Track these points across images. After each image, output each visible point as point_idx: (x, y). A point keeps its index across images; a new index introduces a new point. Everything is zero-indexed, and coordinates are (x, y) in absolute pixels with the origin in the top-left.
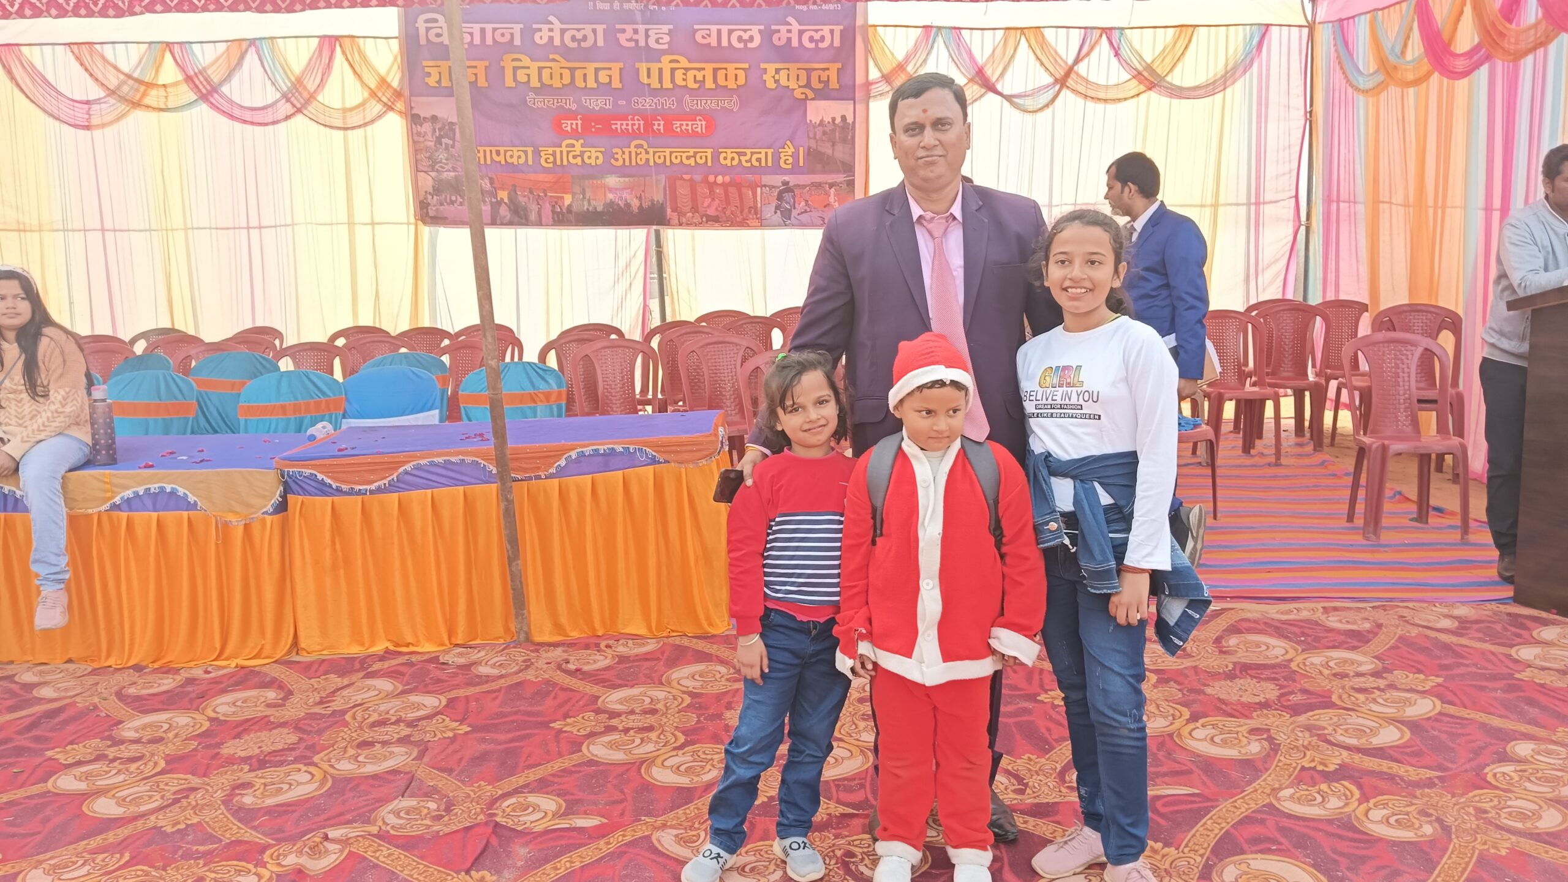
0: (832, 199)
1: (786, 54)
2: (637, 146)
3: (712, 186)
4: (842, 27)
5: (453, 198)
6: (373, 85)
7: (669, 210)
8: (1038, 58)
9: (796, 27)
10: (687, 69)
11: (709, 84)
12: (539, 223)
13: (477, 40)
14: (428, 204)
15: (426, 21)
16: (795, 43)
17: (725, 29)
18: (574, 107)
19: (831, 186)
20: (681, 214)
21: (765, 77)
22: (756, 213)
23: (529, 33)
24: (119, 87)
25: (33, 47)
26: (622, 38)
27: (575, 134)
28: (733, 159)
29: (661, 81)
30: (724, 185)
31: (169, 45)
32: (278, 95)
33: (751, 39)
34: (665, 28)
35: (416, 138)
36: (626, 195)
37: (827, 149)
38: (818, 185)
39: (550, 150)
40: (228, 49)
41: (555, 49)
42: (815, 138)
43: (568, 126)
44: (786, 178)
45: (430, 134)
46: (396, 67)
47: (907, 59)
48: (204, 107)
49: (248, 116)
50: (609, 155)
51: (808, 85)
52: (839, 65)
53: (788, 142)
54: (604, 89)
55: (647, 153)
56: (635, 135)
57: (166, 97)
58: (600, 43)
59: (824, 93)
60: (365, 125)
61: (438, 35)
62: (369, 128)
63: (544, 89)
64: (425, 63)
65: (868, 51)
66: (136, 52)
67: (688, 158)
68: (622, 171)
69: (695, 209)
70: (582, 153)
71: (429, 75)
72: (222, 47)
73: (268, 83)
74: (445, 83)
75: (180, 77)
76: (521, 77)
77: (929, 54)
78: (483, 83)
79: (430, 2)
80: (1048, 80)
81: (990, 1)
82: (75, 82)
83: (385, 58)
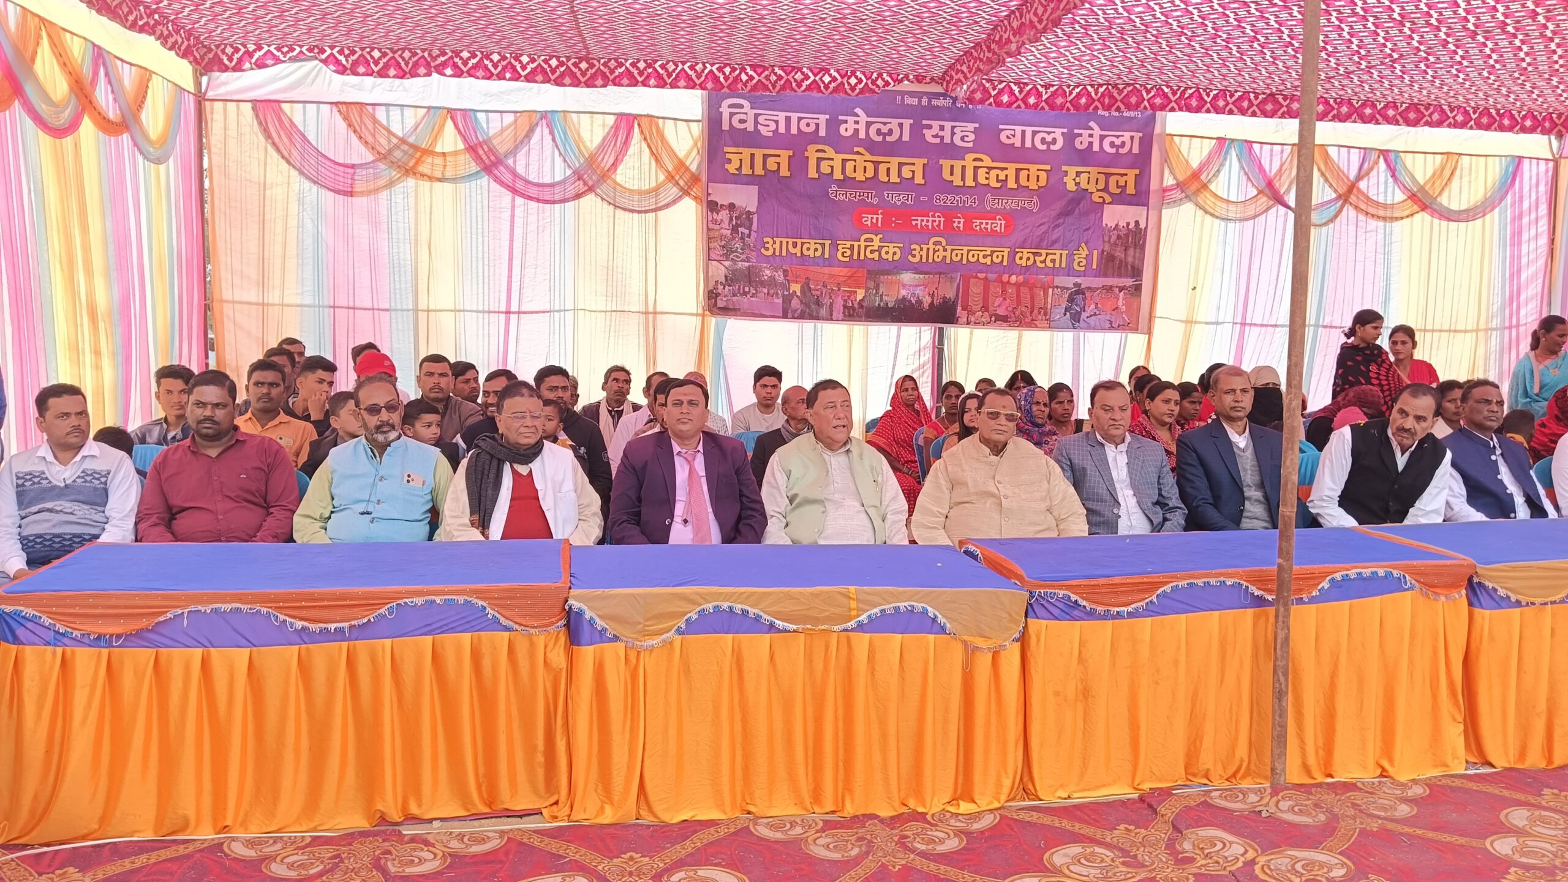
0: (1120, 303)
1: (1086, 157)
2: (935, 243)
3: (1005, 285)
4: (1141, 134)
5: (747, 289)
6: (670, 168)
7: (959, 308)
8: (1322, 174)
9: (1097, 131)
10: (990, 168)
11: (1012, 184)
12: (830, 318)
13: (782, 129)
14: (719, 294)
15: (730, 106)
16: (1096, 148)
17: (1029, 130)
18: (875, 201)
19: (1121, 289)
20: (971, 312)
21: (1065, 179)
22: (1045, 314)
23: (833, 124)
24: (389, 152)
25: (295, 105)
26: (928, 134)
27: (874, 229)
28: (1028, 259)
29: (963, 179)
30: (1018, 285)
31: (452, 113)
32: (569, 172)
33: (1054, 141)
34: (971, 126)
35: (711, 226)
36: (919, 291)
37: (1119, 254)
38: (1109, 289)
39: (849, 244)
40: (516, 121)
41: (861, 142)
42: (1109, 241)
43: (868, 220)
44: (1079, 280)
45: (727, 222)
46: (695, 152)
47: (1201, 168)
48: (485, 180)
49: (533, 191)
50: (907, 251)
51: (1106, 189)
52: (1137, 172)
53: (1083, 245)
54: (906, 184)
55: (945, 250)
56: (935, 232)
57: (445, 166)
58: (906, 137)
59: (1122, 198)
60: (656, 210)
61: (742, 121)
62: (661, 213)
63: (847, 182)
64: (726, 149)
65: (1165, 160)
66: (411, 118)
67: (985, 257)
68: (916, 269)
69: (985, 308)
70: (881, 248)
71: (729, 161)
72: (509, 119)
73: (558, 160)
74: (746, 170)
75: (461, 146)
76: (825, 168)
77: (1222, 165)
78: (784, 172)
79: (739, 86)
80: (1331, 195)
81: (1283, 116)
82: (341, 144)
83: (684, 141)
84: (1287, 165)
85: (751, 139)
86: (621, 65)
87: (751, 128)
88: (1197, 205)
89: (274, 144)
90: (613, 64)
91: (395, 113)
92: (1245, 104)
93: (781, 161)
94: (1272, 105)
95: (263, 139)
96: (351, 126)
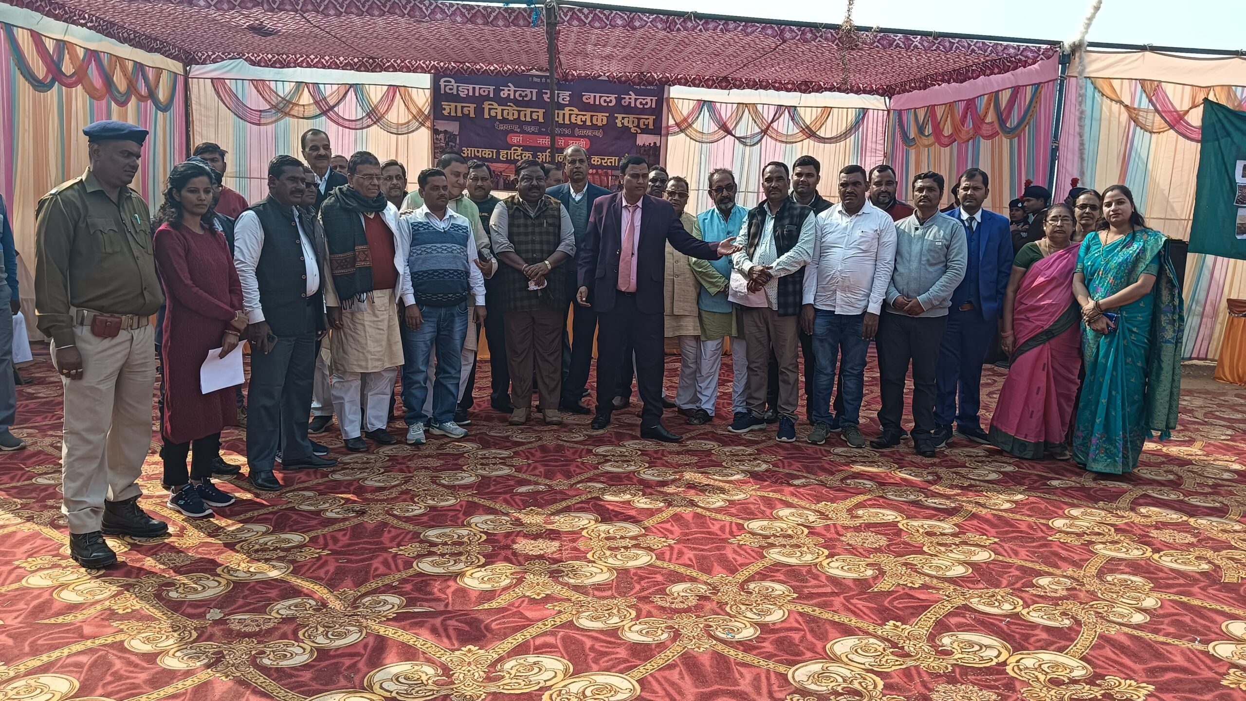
1: (628, 110)
4: (656, 98)
6: (414, 113)
8: (753, 119)
9: (633, 96)
10: (577, 115)
11: (589, 123)
12: (497, 188)
13: (471, 94)
15: (445, 82)
16: (633, 105)
17: (598, 95)
18: (518, 130)
21: (617, 121)
23: (497, 91)
24: (278, 104)
25: (232, 81)
26: (546, 97)
27: (518, 144)
28: (598, 161)
29: (564, 120)
31: (308, 85)
32: (364, 114)
33: (611, 101)
34: (568, 93)
35: (435, 141)
39: (505, 152)
40: (339, 88)
41: (511, 101)
43: (515, 139)
45: (443, 139)
46: (427, 104)
47: (688, 116)
48: (324, 118)
49: (347, 124)
51: (638, 126)
52: (655, 117)
54: (534, 122)
57: (304, 111)
58: (534, 98)
59: (646, 131)
60: (408, 133)
61: (450, 89)
62: (410, 135)
63: (504, 121)
64: (443, 103)
65: (669, 110)
66: (289, 87)
71: (445, 109)
72: (335, 87)
73: (359, 108)
74: (453, 114)
75: (312, 101)
76: (493, 113)
77: (700, 114)
78: (472, 115)
79: (448, 72)
80: (757, 130)
81: (731, 88)
82: (254, 101)
83: (422, 99)
84: (734, 114)
85: (456, 98)
86: (389, 61)
87: (455, 93)
88: (686, 135)
89: (222, 100)
90: (385, 61)
91: (280, 84)
92: (710, 83)
93: (471, 109)
94: (725, 83)
95: (216, 97)
96: (258, 91)
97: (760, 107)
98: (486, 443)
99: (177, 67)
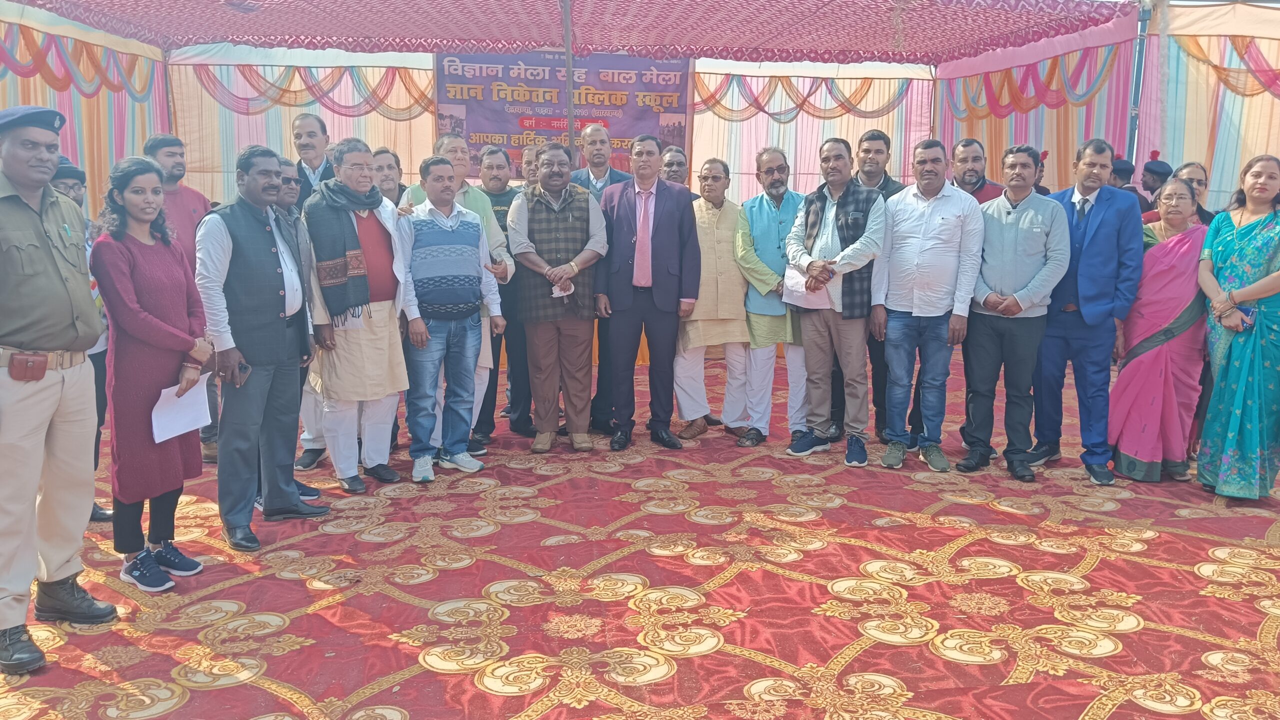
1: (649, 87)
2: (566, 135)
4: (680, 73)
6: (416, 96)
8: (787, 93)
9: (655, 72)
10: (595, 94)
11: (607, 103)
13: (478, 74)
15: (449, 61)
16: (655, 81)
17: (616, 72)
18: (531, 113)
21: (637, 100)
23: (506, 70)
24: (266, 91)
25: (216, 67)
26: (559, 75)
27: (530, 128)
29: (580, 100)
31: (298, 68)
32: (362, 100)
33: (631, 78)
34: (584, 70)
35: (439, 127)
39: (517, 136)
40: (333, 72)
41: (521, 80)
42: (665, 133)
43: (527, 123)
45: (448, 125)
46: (430, 87)
47: (716, 92)
48: (318, 105)
49: (343, 111)
51: (661, 105)
52: (679, 94)
54: (548, 103)
56: (565, 129)
57: (296, 98)
58: (547, 77)
59: (670, 109)
60: (410, 119)
61: (456, 70)
62: (413, 121)
63: (514, 102)
64: (447, 85)
65: (695, 87)
66: (278, 72)
70: (534, 138)
71: (449, 92)
72: (329, 71)
73: (356, 93)
74: (459, 96)
75: (304, 87)
76: (502, 95)
77: (728, 89)
78: (480, 98)
79: (452, 50)
80: (793, 105)
81: (762, 61)
82: (240, 87)
83: (424, 81)
84: (766, 89)
85: (461, 79)
86: (386, 40)
87: (460, 74)
88: (715, 113)
89: (206, 88)
90: (382, 40)
91: (268, 69)
92: (739, 55)
93: (477, 91)
94: (756, 55)
95: (199, 86)
96: (245, 77)
97: (794, 80)
98: (505, 478)
99: (155, 53)
